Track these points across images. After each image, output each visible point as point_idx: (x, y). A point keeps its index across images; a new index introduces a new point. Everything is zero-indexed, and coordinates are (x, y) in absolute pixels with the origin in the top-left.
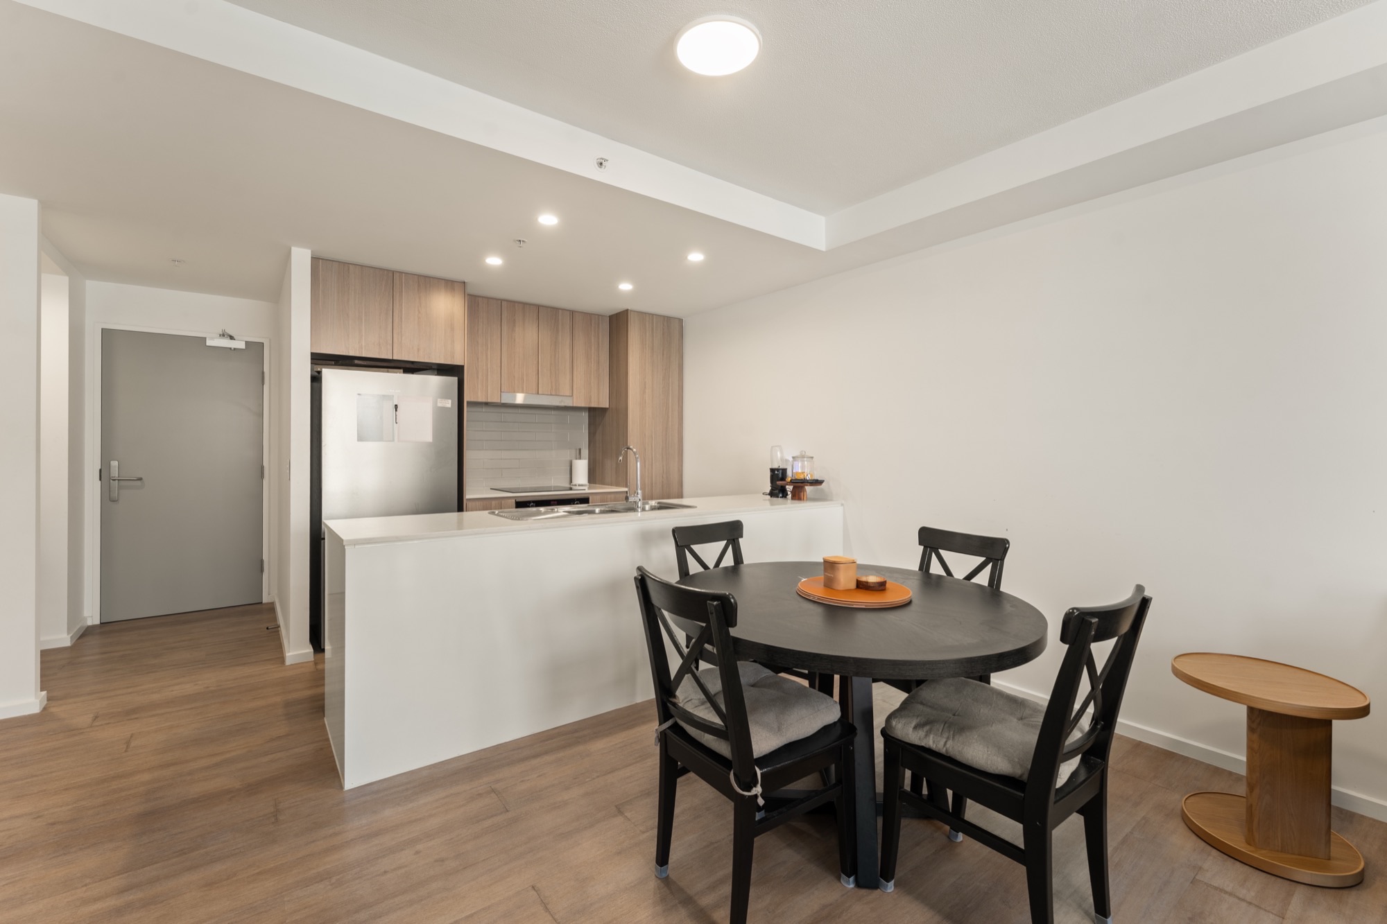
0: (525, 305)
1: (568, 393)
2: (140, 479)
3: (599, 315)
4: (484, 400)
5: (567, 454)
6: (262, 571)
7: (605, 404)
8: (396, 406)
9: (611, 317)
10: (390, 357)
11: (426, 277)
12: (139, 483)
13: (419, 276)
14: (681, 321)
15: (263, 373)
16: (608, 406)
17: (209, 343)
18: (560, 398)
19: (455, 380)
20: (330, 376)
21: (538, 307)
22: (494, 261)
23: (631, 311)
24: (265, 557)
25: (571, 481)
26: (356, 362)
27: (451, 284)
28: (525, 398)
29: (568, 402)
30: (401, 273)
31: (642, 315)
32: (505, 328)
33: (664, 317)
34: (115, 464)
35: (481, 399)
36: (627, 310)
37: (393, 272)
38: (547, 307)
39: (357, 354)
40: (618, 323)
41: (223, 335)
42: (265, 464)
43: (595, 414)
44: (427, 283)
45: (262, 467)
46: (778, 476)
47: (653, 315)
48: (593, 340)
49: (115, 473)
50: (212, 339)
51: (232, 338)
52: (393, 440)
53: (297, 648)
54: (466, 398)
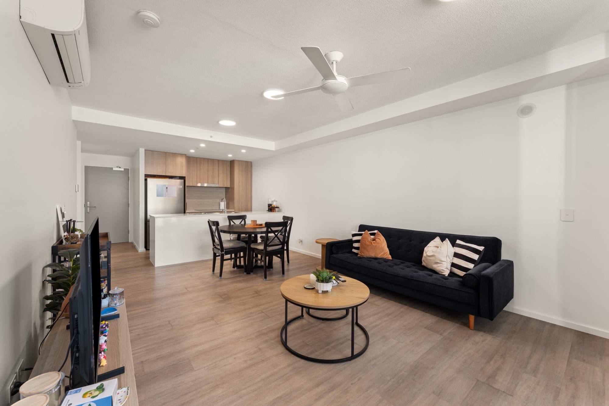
0: (204, 159)
1: (217, 183)
2: (95, 207)
3: (227, 161)
4: (192, 185)
5: (218, 201)
6: (129, 233)
7: (229, 186)
8: (167, 188)
9: (230, 161)
10: (165, 175)
11: (174, 153)
12: (95, 208)
13: (173, 153)
14: (251, 162)
15: (129, 177)
16: (229, 187)
17: (114, 169)
18: (215, 185)
19: (183, 180)
20: (149, 180)
21: (208, 159)
22: (192, 151)
23: (235, 160)
24: (130, 229)
25: (220, 208)
26: (156, 176)
27: (182, 155)
28: (207, 185)
29: (217, 186)
30: (168, 153)
31: (239, 161)
32: (198, 165)
33: (246, 161)
34: (88, 203)
35: (191, 185)
36: (234, 160)
37: (166, 153)
38: (211, 159)
39: (157, 174)
40: (232, 163)
41: (117, 167)
42: (130, 203)
43: (227, 188)
44: (175, 155)
45: (129, 204)
46: (270, 205)
47: (242, 161)
48: (225, 168)
49: (88, 205)
50: (115, 168)
51: (120, 168)
52: (166, 196)
53: (141, 249)
54: (186, 185)
